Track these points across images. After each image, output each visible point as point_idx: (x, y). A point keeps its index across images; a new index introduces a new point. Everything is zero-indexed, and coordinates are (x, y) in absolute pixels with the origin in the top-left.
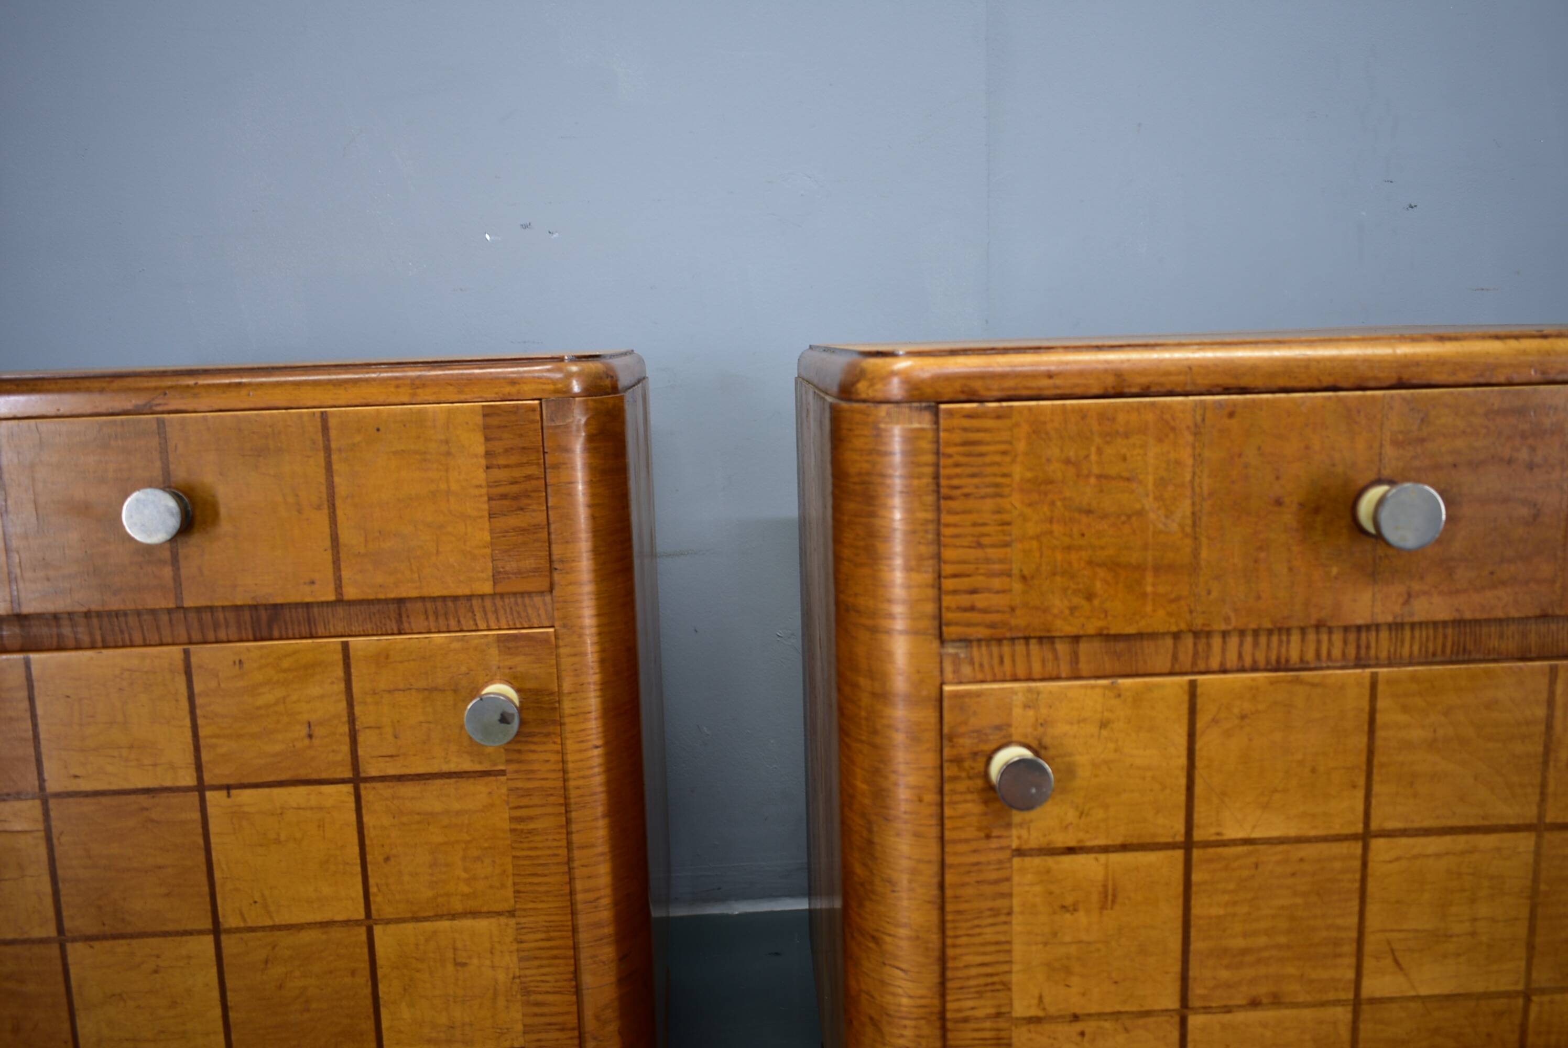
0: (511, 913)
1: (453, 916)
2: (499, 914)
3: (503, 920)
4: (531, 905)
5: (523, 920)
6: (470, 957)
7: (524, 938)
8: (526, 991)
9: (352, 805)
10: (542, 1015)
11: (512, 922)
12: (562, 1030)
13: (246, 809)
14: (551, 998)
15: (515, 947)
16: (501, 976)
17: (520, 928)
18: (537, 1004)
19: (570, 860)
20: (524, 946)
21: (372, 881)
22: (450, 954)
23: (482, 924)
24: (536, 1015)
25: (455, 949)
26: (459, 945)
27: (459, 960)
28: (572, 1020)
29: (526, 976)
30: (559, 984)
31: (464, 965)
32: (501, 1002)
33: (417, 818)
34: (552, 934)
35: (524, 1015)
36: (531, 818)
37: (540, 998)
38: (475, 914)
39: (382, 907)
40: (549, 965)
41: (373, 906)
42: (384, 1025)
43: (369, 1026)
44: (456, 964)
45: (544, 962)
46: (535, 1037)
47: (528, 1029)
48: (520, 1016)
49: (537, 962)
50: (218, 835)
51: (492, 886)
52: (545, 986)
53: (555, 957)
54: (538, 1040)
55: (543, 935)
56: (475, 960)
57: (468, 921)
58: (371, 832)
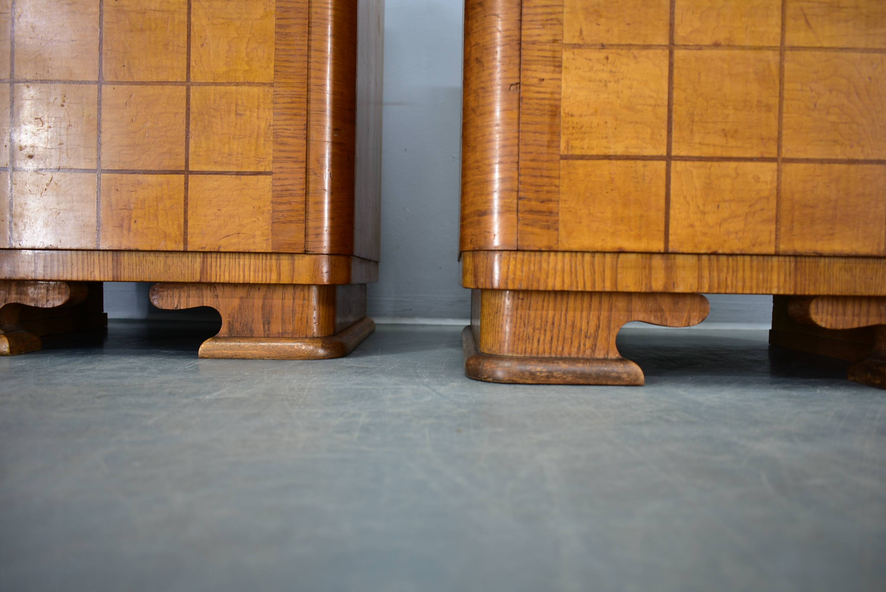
0: (271, 85)
1: (237, 84)
2: (264, 84)
3: (267, 88)
4: (283, 80)
5: (278, 89)
6: (245, 111)
7: (277, 100)
8: (276, 135)
9: (186, 11)
10: (284, 151)
11: (272, 90)
12: (296, 162)
13: (125, 9)
14: (290, 141)
15: (272, 106)
16: (263, 125)
17: (276, 94)
18: (282, 144)
20: (277, 106)
21: (192, 58)
22: (233, 108)
23: (255, 90)
24: (280, 151)
25: (237, 105)
26: (240, 102)
27: (238, 112)
28: (302, 156)
29: (277, 125)
30: (296, 132)
31: (241, 115)
32: (262, 141)
33: (222, 21)
34: (295, 100)
35: (273, 150)
36: (288, 26)
37: (284, 140)
38: (250, 84)
39: (197, 75)
40: (291, 119)
41: (192, 75)
42: (192, 149)
43: (182, 149)
44: (237, 114)
45: (289, 117)
46: (279, 165)
47: (275, 160)
48: (271, 151)
49: (284, 117)
50: (107, 22)
51: (261, 67)
52: (288, 133)
53: (295, 115)
54: (281, 168)
55: (289, 100)
56: (248, 113)
57: (246, 88)
58: (195, 28)
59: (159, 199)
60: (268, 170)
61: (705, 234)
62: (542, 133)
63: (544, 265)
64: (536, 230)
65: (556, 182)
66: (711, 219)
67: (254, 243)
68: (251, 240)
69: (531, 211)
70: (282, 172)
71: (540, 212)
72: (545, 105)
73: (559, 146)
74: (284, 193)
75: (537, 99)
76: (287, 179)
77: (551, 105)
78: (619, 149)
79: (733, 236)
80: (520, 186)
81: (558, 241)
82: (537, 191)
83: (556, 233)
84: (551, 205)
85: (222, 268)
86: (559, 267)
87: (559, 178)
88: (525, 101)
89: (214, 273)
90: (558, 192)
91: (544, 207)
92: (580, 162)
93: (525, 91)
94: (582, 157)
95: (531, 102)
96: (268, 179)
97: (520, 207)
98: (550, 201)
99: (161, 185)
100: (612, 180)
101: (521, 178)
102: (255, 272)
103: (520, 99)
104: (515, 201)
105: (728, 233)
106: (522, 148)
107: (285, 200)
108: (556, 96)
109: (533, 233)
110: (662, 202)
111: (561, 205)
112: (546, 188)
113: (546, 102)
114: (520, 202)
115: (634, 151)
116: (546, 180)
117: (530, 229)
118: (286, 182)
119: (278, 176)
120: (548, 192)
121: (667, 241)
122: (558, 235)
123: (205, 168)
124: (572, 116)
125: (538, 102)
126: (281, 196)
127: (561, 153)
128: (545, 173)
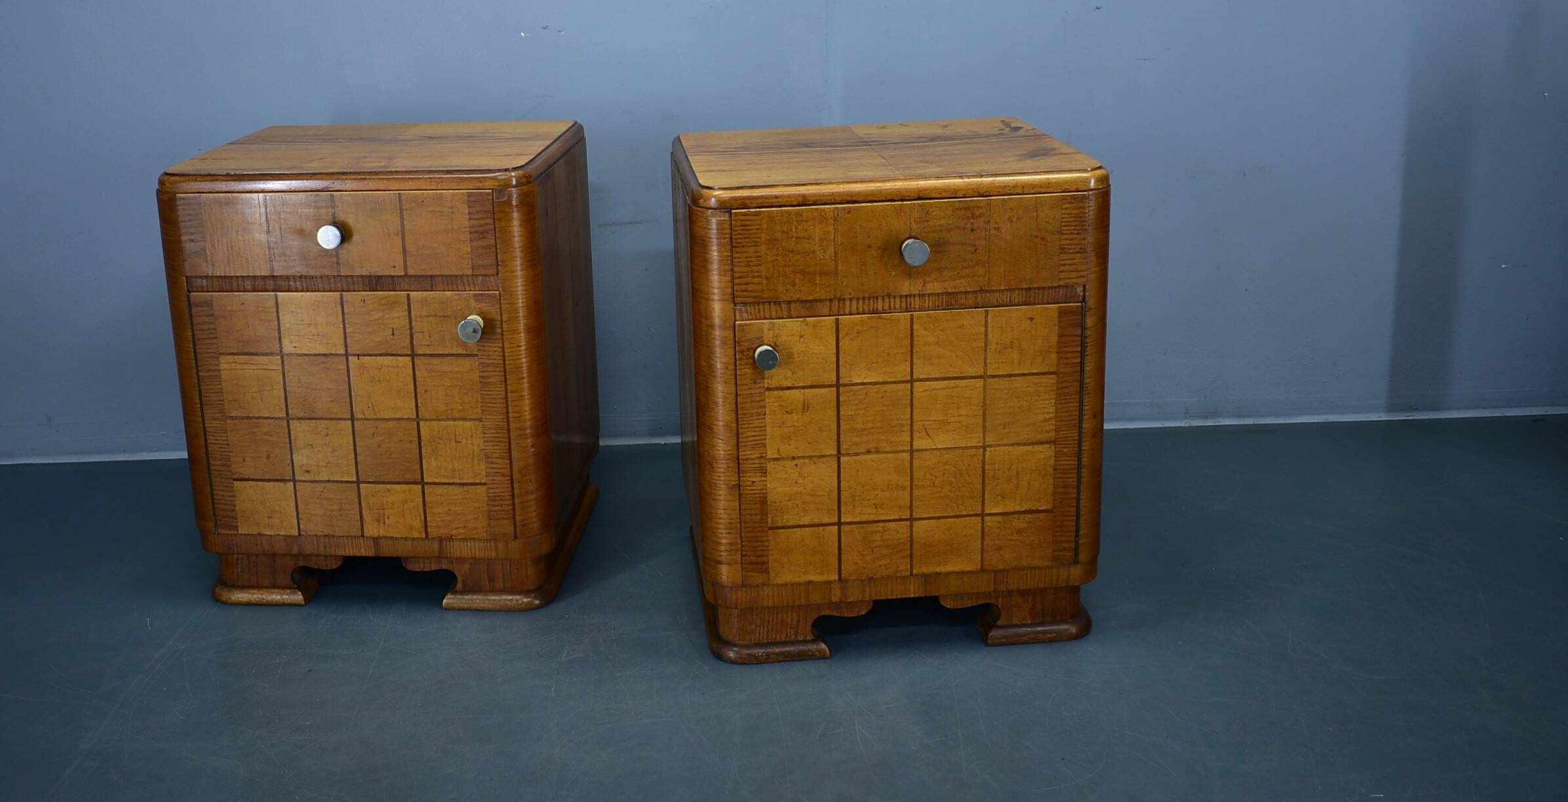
0: (480, 420)
1: (454, 420)
2: (475, 420)
3: (477, 423)
4: (489, 417)
5: (485, 423)
6: (462, 439)
7: (485, 431)
8: (487, 457)
9: (411, 366)
10: (494, 468)
11: (481, 424)
12: (503, 476)
13: (366, 365)
14: (498, 461)
15: (482, 435)
16: (476, 449)
17: (484, 427)
18: (491, 463)
19: (506, 398)
20: (486, 435)
21: (419, 401)
22: (453, 437)
23: (468, 424)
24: (491, 468)
25: (455, 435)
26: (457, 433)
27: (457, 440)
28: (508, 472)
29: (487, 449)
30: (502, 454)
31: (459, 442)
32: (476, 461)
33: (439, 374)
34: (499, 431)
35: (486, 468)
36: (488, 377)
37: (493, 460)
38: (464, 419)
39: (423, 413)
40: (498, 445)
41: (420, 413)
42: (424, 467)
43: (418, 467)
44: (456, 442)
45: (495, 444)
46: (491, 478)
47: (488, 475)
48: (484, 468)
49: (492, 444)
50: (354, 376)
51: (471, 407)
52: (495, 455)
53: (500, 442)
54: (493, 480)
55: (494, 431)
56: (464, 441)
57: (461, 423)
58: (419, 379)
59: (405, 502)
60: (483, 481)
61: (864, 568)
62: (756, 515)
63: (761, 593)
64: (754, 574)
65: (766, 544)
66: (868, 558)
67: (477, 533)
68: (475, 532)
69: (751, 563)
70: (494, 483)
71: (757, 563)
72: (757, 497)
73: (767, 522)
74: (497, 498)
75: (751, 494)
76: (497, 488)
77: (760, 497)
78: (806, 520)
79: (883, 567)
80: (743, 548)
81: (769, 579)
82: (754, 551)
83: (767, 575)
84: (764, 558)
85: (455, 548)
86: (771, 594)
87: (768, 541)
88: (743, 496)
89: (449, 551)
90: (768, 550)
91: (758, 560)
92: (782, 531)
93: (743, 490)
94: (783, 528)
95: (748, 496)
96: (484, 488)
97: (743, 561)
98: (763, 556)
99: (404, 492)
100: (803, 540)
101: (743, 544)
102: (479, 551)
103: (740, 495)
104: (740, 557)
105: (880, 566)
106: (743, 525)
107: (497, 503)
108: (764, 491)
109: (752, 576)
110: (836, 551)
111: (771, 558)
112: (760, 548)
113: (757, 495)
114: (743, 558)
115: (817, 521)
116: (759, 543)
117: (750, 574)
118: (497, 491)
119: (491, 486)
120: (761, 550)
121: (840, 574)
122: (769, 576)
123: (437, 481)
124: (775, 502)
125: (753, 496)
126: (495, 500)
127: (769, 526)
128: (759, 539)
